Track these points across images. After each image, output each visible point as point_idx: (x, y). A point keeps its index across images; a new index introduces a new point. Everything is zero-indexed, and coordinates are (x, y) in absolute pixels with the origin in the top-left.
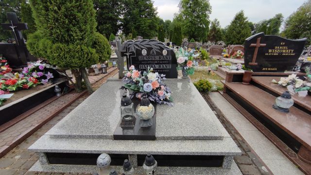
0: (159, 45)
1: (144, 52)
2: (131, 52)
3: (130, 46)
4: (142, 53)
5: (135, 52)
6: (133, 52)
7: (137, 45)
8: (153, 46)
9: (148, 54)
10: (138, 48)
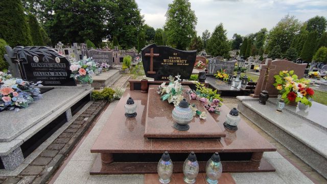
0: (51, 52)
1: (36, 59)
2: (21, 59)
3: (19, 52)
4: (34, 59)
5: (26, 58)
6: (24, 59)
7: (27, 52)
8: (44, 54)
9: (40, 61)
10: (28, 54)
